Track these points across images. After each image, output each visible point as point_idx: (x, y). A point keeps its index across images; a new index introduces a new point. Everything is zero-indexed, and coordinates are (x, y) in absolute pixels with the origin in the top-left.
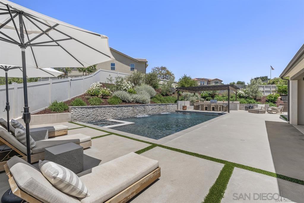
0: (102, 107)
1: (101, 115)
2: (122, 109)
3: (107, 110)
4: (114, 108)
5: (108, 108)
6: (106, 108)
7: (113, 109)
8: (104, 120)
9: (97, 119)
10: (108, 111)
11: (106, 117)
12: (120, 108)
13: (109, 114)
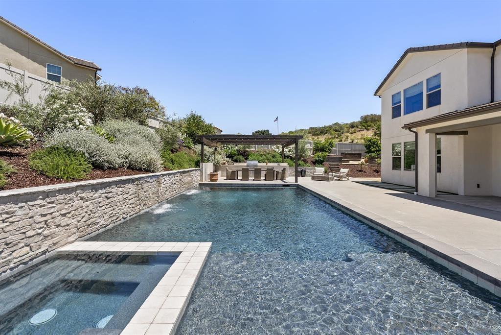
0: (33, 196)
1: (29, 234)
2: (109, 195)
3: (58, 207)
4: (83, 195)
5: (63, 196)
6: (53, 199)
7: (82, 198)
8: (43, 257)
9: (10, 261)
10: (64, 212)
11: (55, 240)
12: (104, 191)
13: (65, 221)
